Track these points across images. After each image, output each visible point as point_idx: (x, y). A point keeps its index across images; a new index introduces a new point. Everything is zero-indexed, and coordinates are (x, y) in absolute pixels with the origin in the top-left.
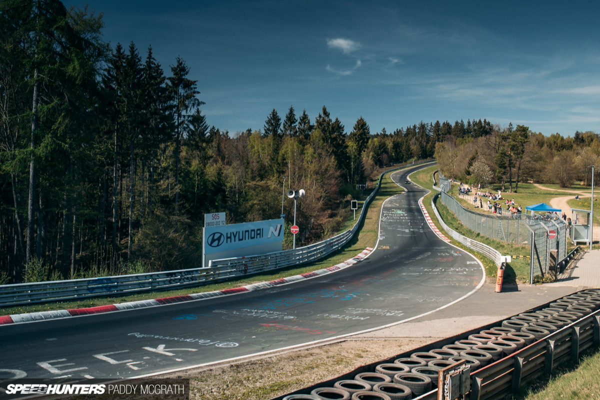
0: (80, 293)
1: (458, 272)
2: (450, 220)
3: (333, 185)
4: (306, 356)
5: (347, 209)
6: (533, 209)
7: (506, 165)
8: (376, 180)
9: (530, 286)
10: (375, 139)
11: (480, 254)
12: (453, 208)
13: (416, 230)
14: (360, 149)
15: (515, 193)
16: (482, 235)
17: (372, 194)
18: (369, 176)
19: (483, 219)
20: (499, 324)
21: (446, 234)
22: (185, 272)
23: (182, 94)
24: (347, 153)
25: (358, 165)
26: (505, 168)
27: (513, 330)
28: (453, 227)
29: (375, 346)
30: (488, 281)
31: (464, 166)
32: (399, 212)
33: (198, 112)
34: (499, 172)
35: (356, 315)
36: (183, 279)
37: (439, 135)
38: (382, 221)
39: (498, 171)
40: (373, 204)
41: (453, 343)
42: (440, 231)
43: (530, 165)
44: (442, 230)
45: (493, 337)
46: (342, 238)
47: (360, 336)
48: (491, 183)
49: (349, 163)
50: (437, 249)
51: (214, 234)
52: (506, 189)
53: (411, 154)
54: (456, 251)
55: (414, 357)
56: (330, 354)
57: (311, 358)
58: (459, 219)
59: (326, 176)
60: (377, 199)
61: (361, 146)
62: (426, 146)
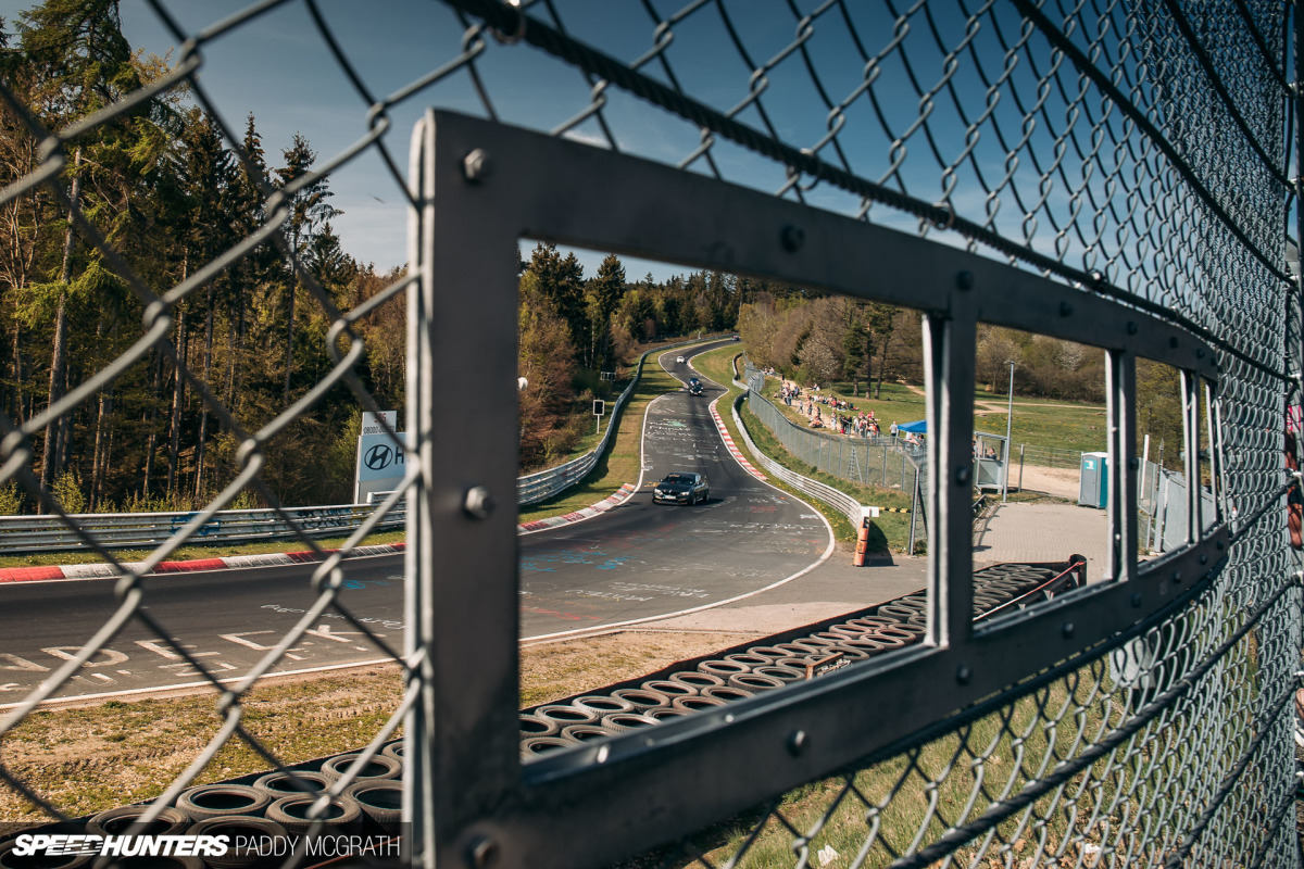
0: (160, 536)
1: (787, 531)
2: (766, 441)
3: (564, 370)
4: (564, 653)
5: (585, 415)
6: (910, 430)
7: (862, 350)
8: (633, 365)
9: (910, 557)
10: (634, 292)
11: (822, 502)
12: (771, 421)
13: (707, 457)
14: (607, 310)
15: (876, 401)
16: (820, 470)
17: (628, 389)
18: (620, 357)
19: (823, 443)
20: (873, 611)
21: (758, 466)
22: (328, 510)
23: (303, 198)
24: (586, 315)
25: (604, 337)
26: (861, 355)
27: (897, 621)
28: (770, 454)
29: (672, 641)
30: (840, 547)
31: (790, 348)
32: (677, 424)
33: (328, 229)
34: (850, 363)
35: (631, 594)
36: (325, 522)
37: (746, 290)
38: (646, 438)
39: (848, 360)
40: (630, 409)
41: (808, 636)
42: (748, 461)
43: (902, 353)
44: (751, 458)
45: (868, 630)
46: (581, 466)
47: (643, 625)
48: (835, 381)
49: (588, 331)
50: (745, 492)
51: (376, 447)
52: (860, 392)
53: (696, 321)
54: (780, 496)
55: (752, 653)
56: (602, 651)
57: (573, 656)
58: (780, 440)
59: (552, 354)
60: (637, 400)
61: (610, 303)
62: (723, 309)
